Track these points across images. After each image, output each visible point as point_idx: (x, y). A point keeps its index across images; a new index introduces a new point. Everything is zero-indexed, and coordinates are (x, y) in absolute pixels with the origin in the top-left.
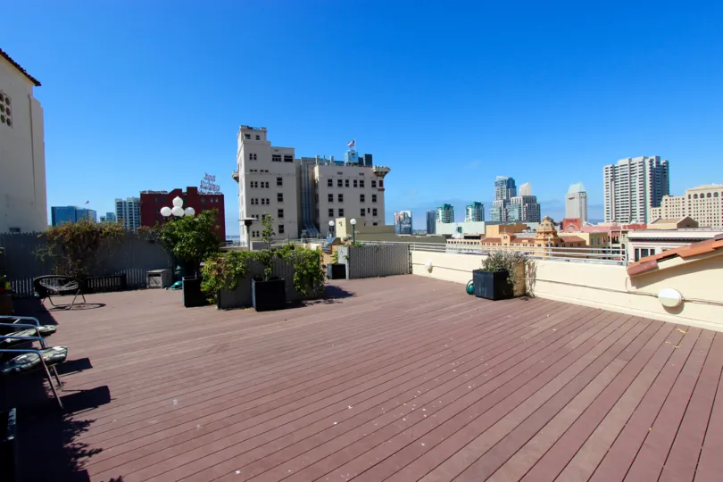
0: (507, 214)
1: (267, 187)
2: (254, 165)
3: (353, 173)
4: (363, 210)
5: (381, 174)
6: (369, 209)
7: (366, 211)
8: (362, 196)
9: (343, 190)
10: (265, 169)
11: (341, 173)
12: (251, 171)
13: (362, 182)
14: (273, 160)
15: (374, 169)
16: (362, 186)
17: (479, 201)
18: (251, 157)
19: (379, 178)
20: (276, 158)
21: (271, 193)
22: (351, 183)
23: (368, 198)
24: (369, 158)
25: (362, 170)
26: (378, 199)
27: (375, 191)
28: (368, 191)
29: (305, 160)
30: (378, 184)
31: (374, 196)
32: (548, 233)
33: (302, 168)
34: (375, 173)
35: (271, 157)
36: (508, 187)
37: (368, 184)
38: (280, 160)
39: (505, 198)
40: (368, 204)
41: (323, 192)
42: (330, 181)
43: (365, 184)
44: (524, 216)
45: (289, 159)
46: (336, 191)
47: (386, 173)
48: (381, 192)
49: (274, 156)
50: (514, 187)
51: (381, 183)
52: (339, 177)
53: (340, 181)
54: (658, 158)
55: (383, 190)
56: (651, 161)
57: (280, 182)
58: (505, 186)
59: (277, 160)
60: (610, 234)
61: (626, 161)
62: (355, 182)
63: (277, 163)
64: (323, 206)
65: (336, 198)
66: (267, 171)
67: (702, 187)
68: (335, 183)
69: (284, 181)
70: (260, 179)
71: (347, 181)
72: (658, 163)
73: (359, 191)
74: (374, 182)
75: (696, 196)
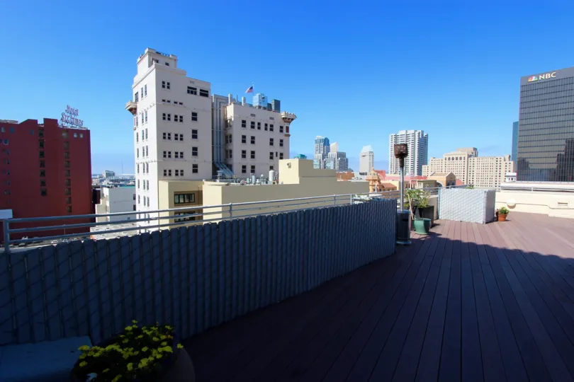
0: (325, 165)
1: (181, 121)
2: (168, 95)
3: (263, 117)
4: (272, 154)
5: (288, 120)
6: (277, 153)
7: (275, 154)
8: (272, 140)
9: (255, 132)
10: (179, 101)
11: (253, 115)
12: (164, 101)
13: (272, 126)
14: (188, 92)
15: (283, 115)
16: (272, 130)
17: (303, 154)
18: (164, 85)
19: (286, 125)
20: (192, 91)
21: (186, 128)
22: (263, 126)
23: (276, 143)
24: (277, 103)
25: (271, 114)
26: (284, 143)
27: (282, 136)
28: (277, 136)
29: (217, 97)
30: (284, 130)
31: (281, 141)
32: (375, 180)
33: (215, 106)
34: (283, 118)
35: (187, 89)
36: (324, 145)
37: (276, 129)
38: (195, 94)
39: (322, 152)
40: (276, 148)
41: (237, 133)
42: (244, 122)
43: (274, 128)
44: (337, 167)
45: (205, 93)
46: (249, 132)
47: (292, 120)
48: (287, 138)
49: (189, 88)
50: (329, 145)
51: (287, 128)
52: (252, 119)
53: (253, 123)
54: (423, 132)
55: (289, 135)
56: (419, 134)
57: (194, 117)
58: (322, 144)
59: (192, 92)
60: (410, 182)
61: (404, 132)
62: (266, 125)
63: (193, 96)
64: (237, 147)
65: (248, 140)
66: (181, 104)
67: (452, 153)
68: (248, 124)
69: (199, 117)
70: (173, 110)
71: (259, 124)
72: (422, 135)
73: (269, 134)
74: (281, 127)
75: (449, 159)
